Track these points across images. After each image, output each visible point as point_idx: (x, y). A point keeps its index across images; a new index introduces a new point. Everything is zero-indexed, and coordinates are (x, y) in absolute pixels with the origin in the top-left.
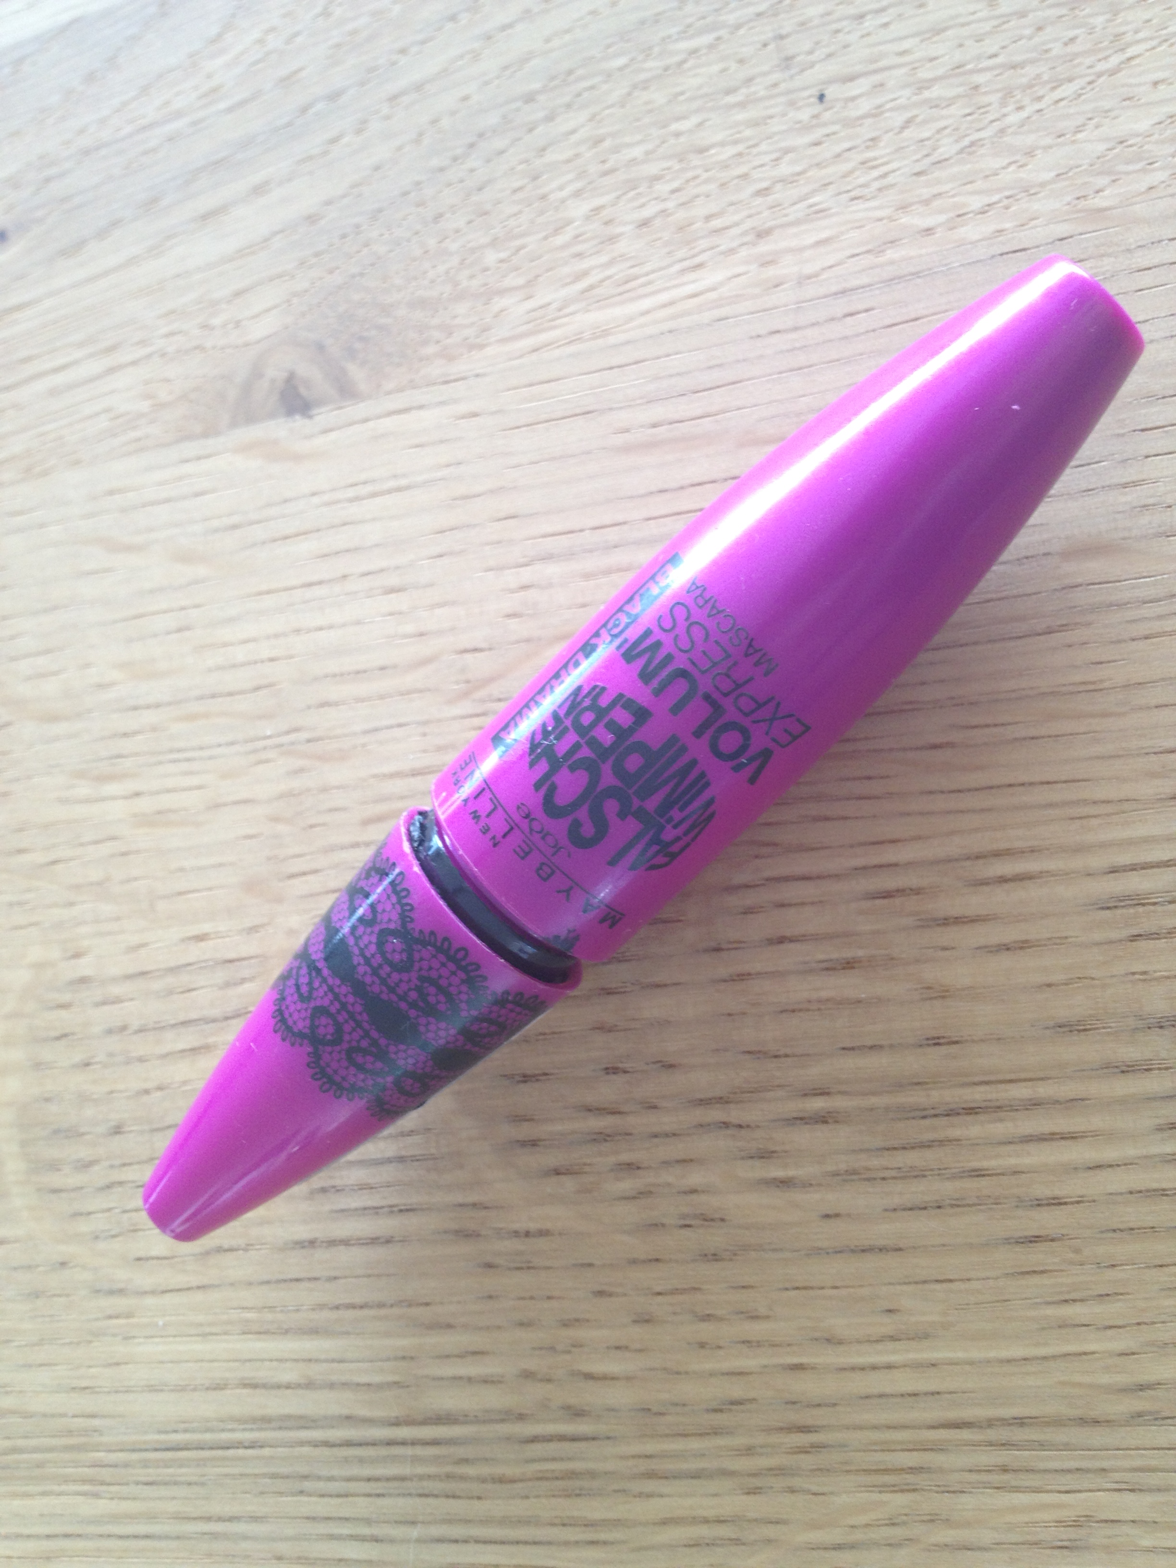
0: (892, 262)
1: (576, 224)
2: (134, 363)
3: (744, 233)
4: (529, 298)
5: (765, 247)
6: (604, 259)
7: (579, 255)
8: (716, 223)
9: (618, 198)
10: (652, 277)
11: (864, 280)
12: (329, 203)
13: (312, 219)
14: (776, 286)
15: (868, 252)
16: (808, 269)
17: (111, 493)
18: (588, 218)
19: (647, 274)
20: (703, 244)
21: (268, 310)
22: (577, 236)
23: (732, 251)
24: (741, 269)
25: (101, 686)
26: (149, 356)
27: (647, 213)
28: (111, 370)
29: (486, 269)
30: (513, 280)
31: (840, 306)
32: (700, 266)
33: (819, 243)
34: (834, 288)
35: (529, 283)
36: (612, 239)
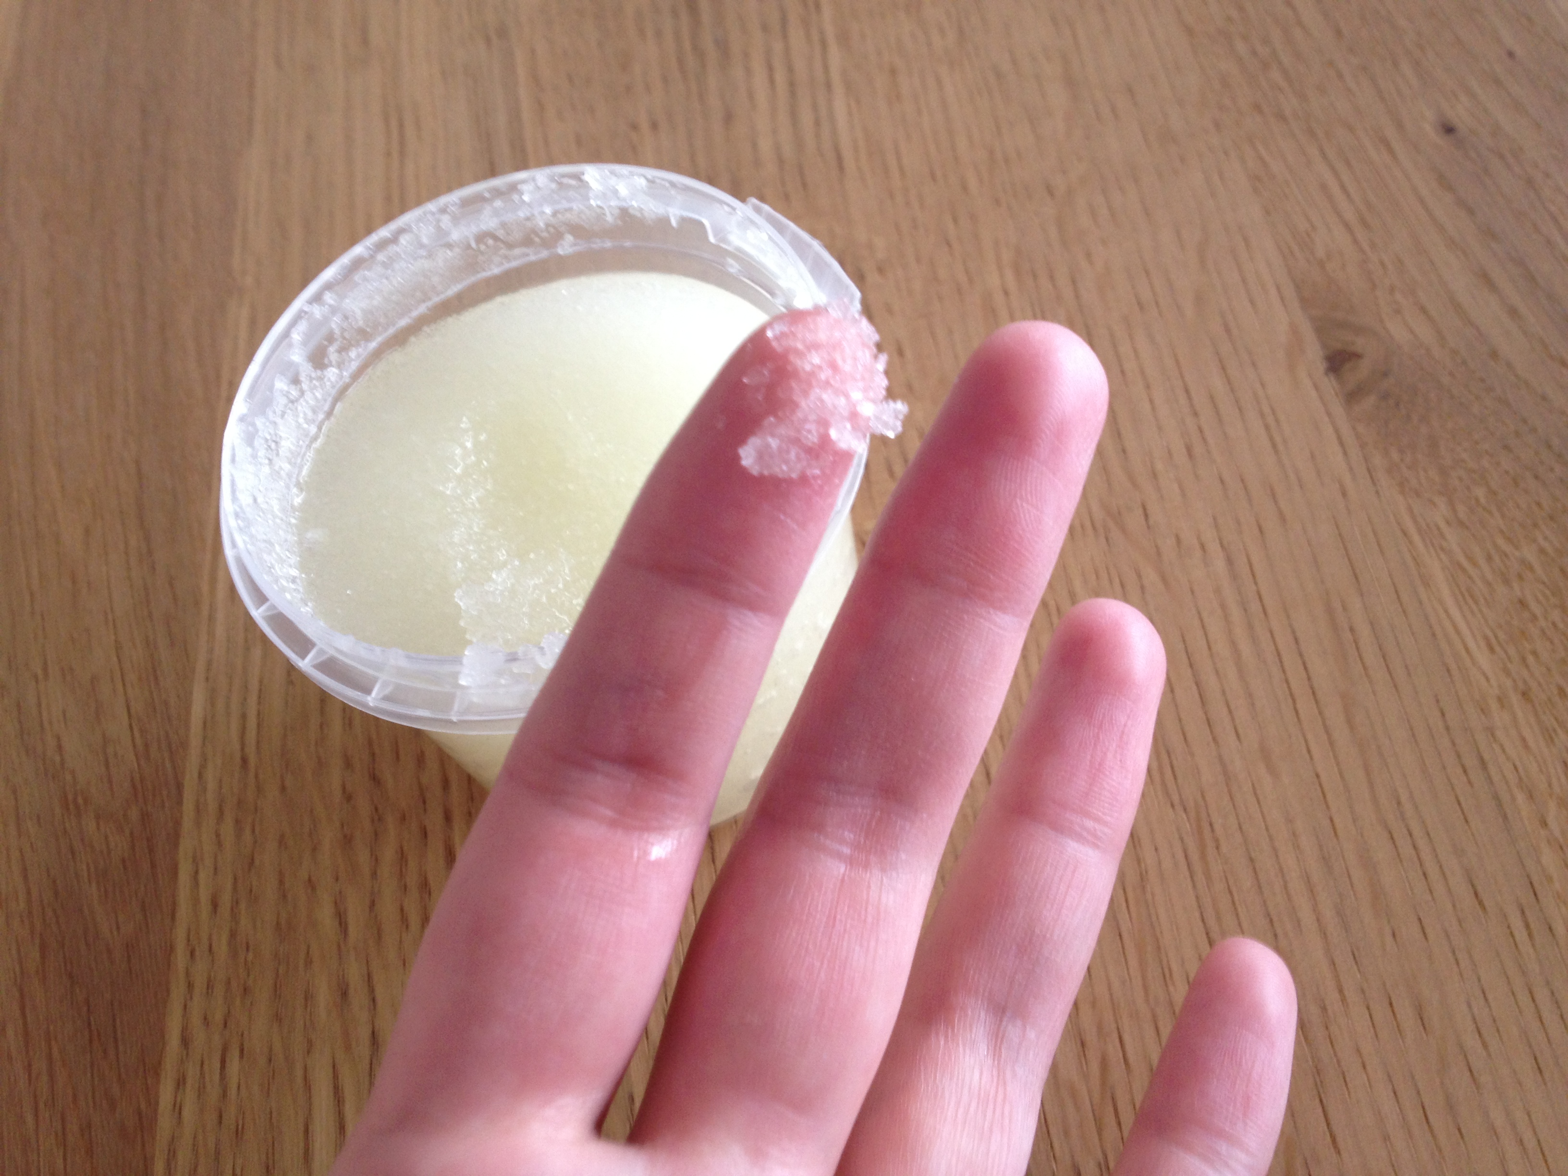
0: (1513, 799)
1: (1517, 553)
2: (1355, 241)
3: (1525, 682)
4: (1448, 523)
5: (1515, 699)
6: (1489, 576)
7: (1489, 558)
8: (1531, 659)
9: (1544, 583)
10: (1479, 616)
11: (1496, 777)
12: (1509, 365)
13: (1494, 354)
14: (1482, 710)
15: (1520, 779)
16: (1499, 734)
17: (1246, 240)
18: (1523, 562)
19: (1481, 611)
20: (1512, 651)
21: (1412, 331)
22: (1506, 555)
23: (1507, 673)
24: (1494, 682)
25: (1088, 255)
26: (1362, 251)
27: (1533, 605)
28: (1347, 226)
29: (1468, 488)
30: (1462, 510)
31: (1471, 762)
32: (1492, 650)
33: (1524, 740)
34: (1487, 756)
35: (1461, 524)
36: (1507, 582)
